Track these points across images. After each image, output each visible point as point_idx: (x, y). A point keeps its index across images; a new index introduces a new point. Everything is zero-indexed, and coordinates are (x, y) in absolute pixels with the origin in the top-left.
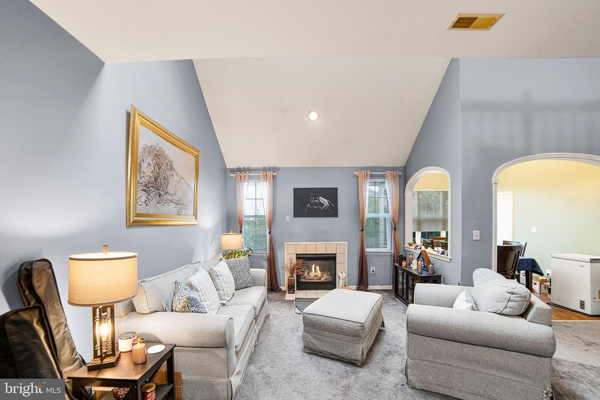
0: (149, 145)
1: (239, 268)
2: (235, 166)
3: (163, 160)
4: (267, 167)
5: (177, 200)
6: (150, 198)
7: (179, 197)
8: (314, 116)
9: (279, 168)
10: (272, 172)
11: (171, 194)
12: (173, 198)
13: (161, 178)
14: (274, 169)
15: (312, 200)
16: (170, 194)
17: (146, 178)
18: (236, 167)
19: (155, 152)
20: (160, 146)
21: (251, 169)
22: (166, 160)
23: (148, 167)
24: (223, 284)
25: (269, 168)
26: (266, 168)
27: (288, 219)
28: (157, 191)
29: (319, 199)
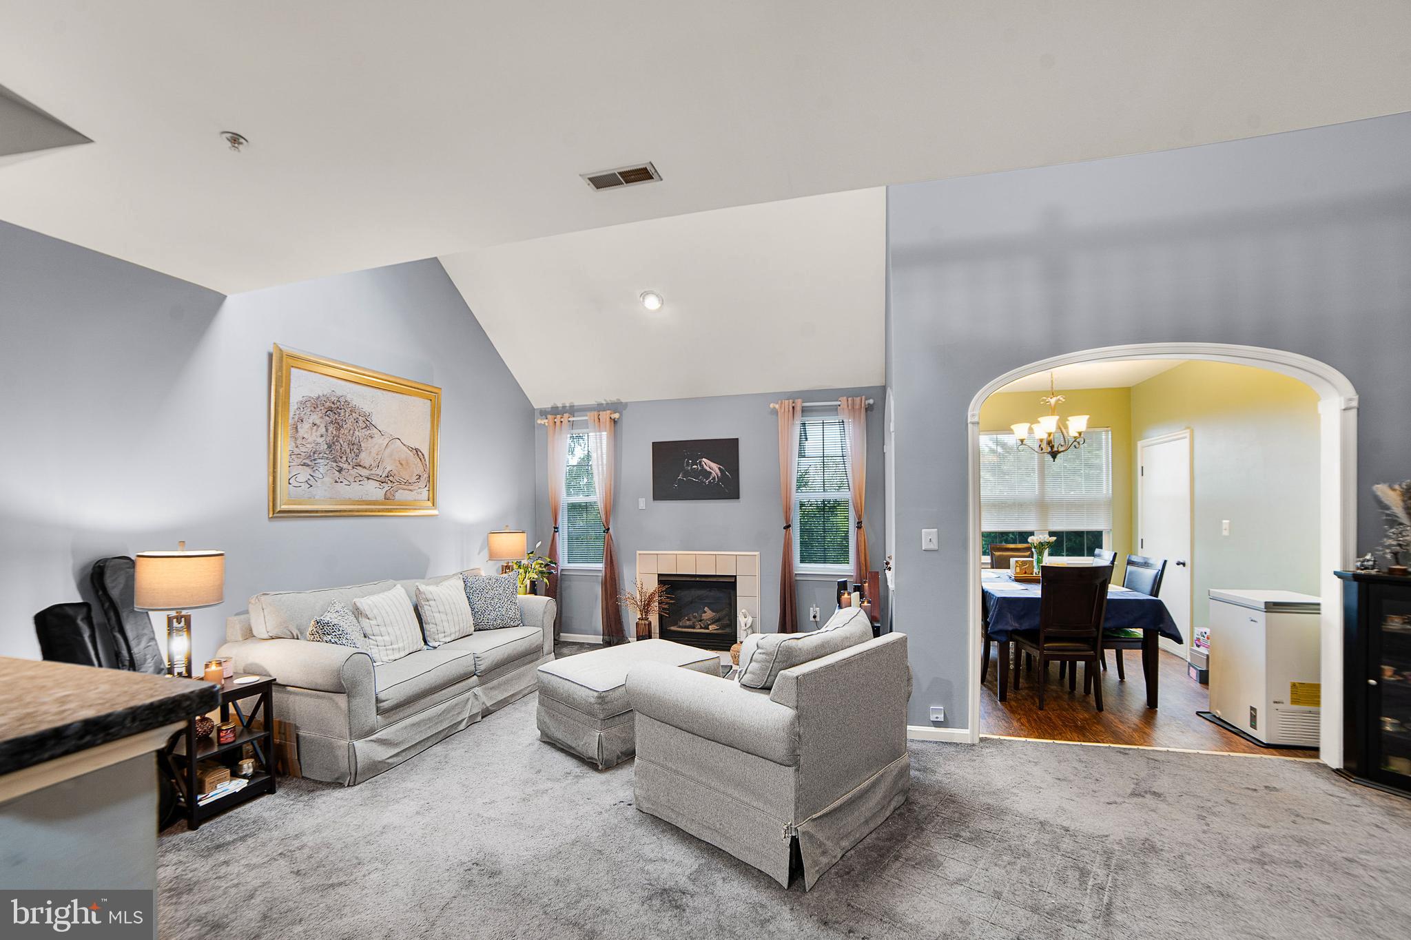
0: (314, 395)
1: (491, 593)
2: (547, 405)
3: (347, 415)
4: (604, 402)
5: (383, 476)
6: (317, 474)
7: (388, 469)
8: (652, 303)
9: (626, 404)
10: (608, 412)
11: (367, 466)
12: (373, 472)
13: (342, 443)
14: (617, 407)
15: (688, 465)
16: (365, 467)
17: (308, 446)
18: (550, 406)
19: (328, 404)
20: (339, 393)
21: (575, 408)
22: (354, 414)
23: (312, 429)
24: (437, 615)
25: (607, 404)
26: (603, 404)
27: (642, 504)
28: (335, 464)
29: (700, 462)
